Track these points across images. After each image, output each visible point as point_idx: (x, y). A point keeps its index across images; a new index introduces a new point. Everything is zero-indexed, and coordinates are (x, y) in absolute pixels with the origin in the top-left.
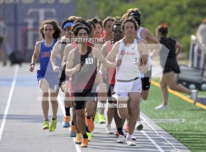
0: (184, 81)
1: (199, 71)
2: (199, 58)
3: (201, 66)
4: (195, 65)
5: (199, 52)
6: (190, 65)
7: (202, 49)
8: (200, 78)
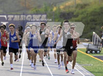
0: (91, 50)
1: (96, 46)
2: (96, 41)
3: (97, 44)
4: (95, 44)
5: (96, 38)
6: (93, 44)
7: (97, 37)
8: (96, 48)
